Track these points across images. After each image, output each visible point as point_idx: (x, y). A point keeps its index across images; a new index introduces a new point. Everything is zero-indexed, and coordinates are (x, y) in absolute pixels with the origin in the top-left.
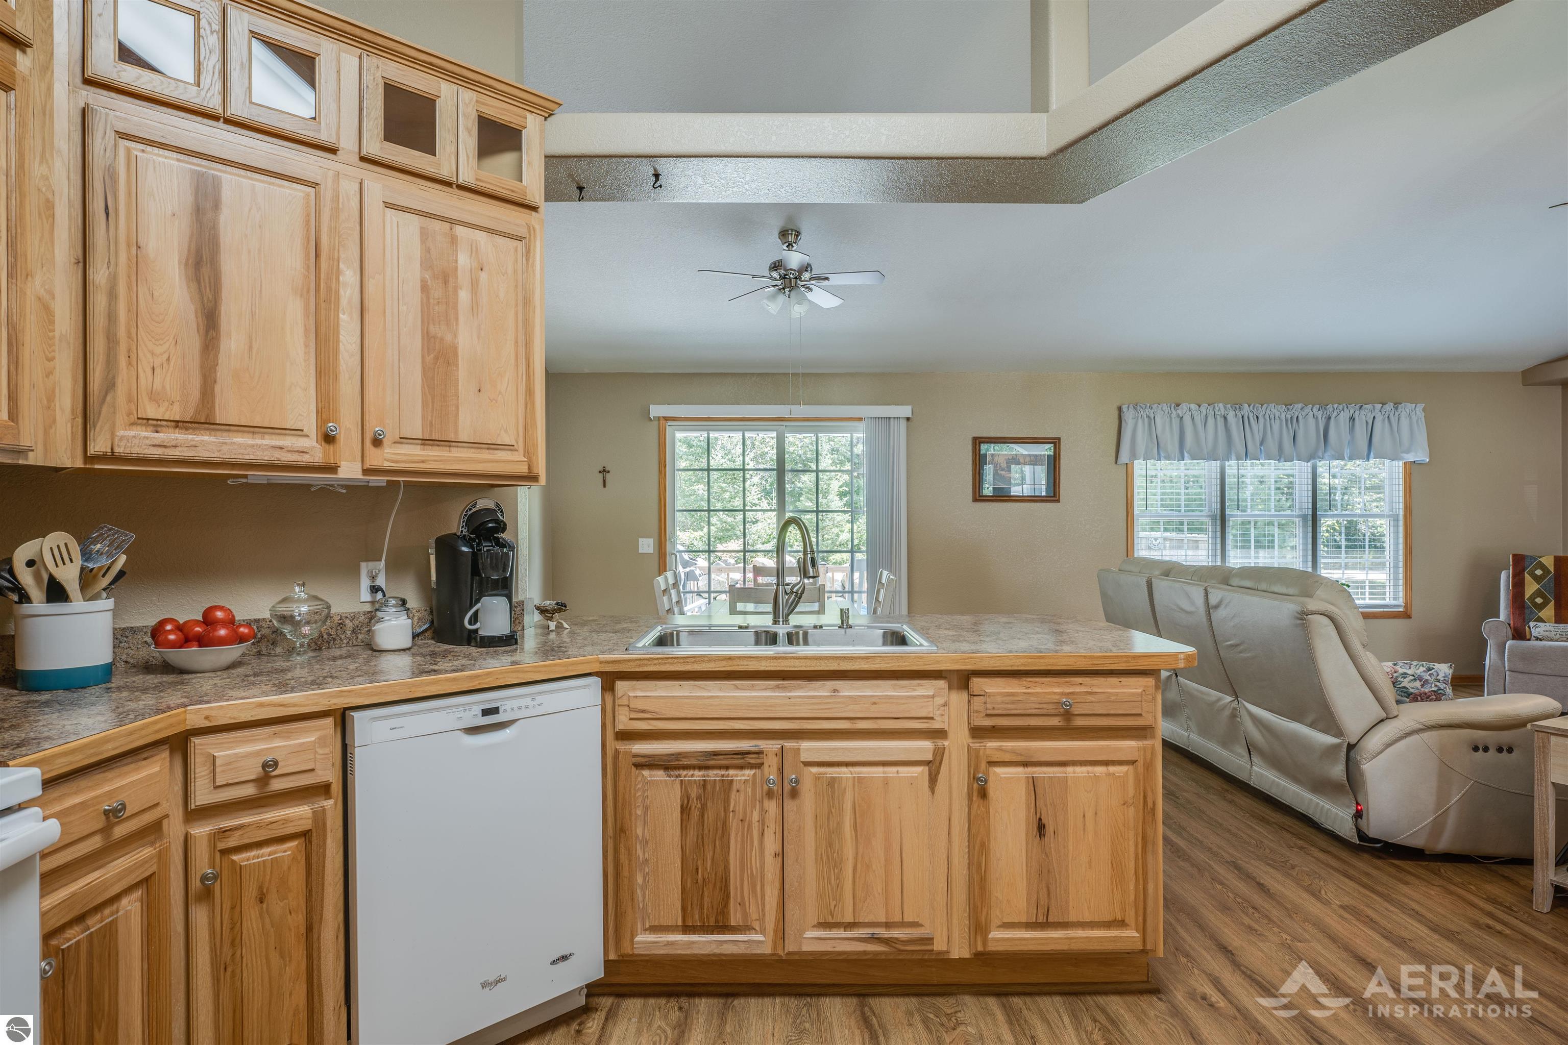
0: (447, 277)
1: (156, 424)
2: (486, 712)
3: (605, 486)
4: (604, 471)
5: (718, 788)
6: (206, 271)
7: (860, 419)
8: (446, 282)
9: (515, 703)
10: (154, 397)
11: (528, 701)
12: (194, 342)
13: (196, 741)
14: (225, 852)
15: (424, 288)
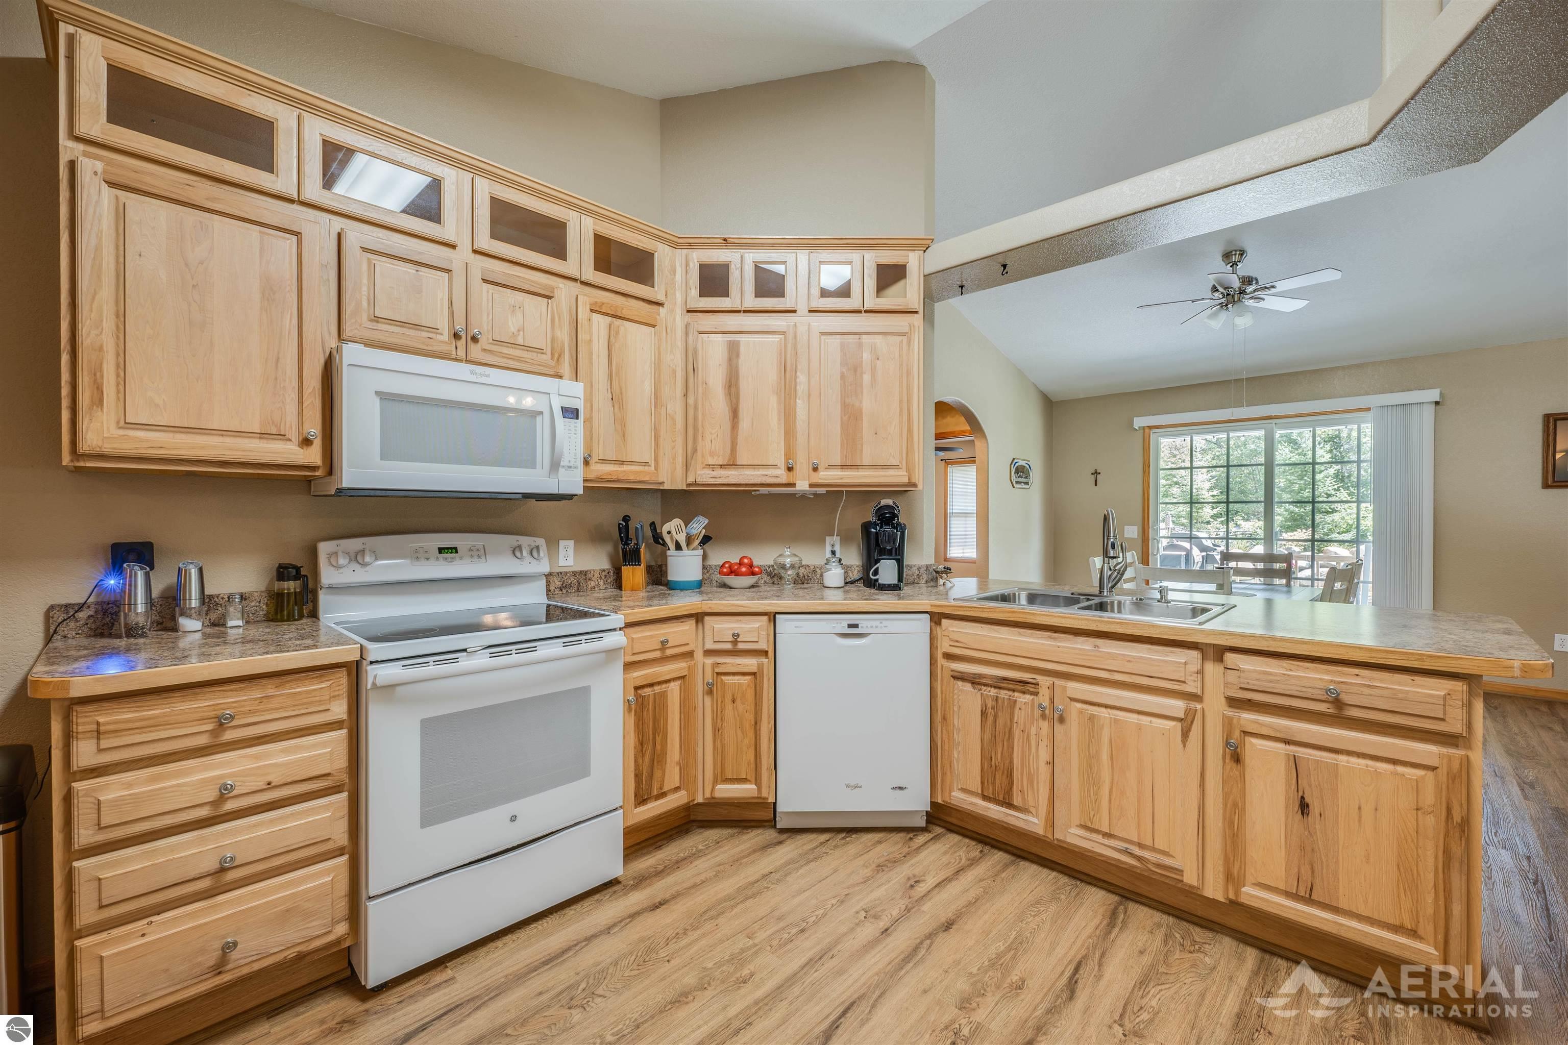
0: (856, 369)
1: (711, 467)
2: (850, 626)
3: (1096, 485)
4: (1096, 473)
5: (1006, 704)
6: (733, 390)
7: (1369, 409)
8: (855, 371)
9: (870, 623)
10: (712, 454)
11: (877, 623)
12: (727, 426)
13: (707, 618)
14: (718, 674)
15: (843, 377)
